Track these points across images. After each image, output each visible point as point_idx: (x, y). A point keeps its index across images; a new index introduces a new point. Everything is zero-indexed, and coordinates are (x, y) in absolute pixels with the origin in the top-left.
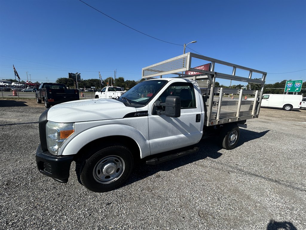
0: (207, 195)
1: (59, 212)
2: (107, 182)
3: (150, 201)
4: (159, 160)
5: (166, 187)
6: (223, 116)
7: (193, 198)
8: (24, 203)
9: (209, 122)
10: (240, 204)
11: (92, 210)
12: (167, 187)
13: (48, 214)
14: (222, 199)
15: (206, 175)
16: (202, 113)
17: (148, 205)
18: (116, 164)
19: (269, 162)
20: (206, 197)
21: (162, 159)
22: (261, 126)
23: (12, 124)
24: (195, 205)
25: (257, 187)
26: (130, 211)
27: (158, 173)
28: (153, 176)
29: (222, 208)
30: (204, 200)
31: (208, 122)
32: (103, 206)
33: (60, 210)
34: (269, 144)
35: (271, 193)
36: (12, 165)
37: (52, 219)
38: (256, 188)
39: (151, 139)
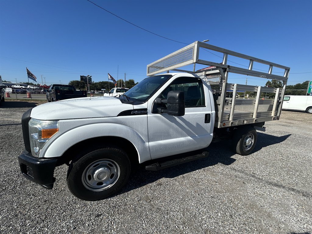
0: (217, 210)
1: (41, 222)
2: (99, 189)
3: (147, 214)
4: (160, 166)
5: (167, 198)
6: (237, 116)
7: (200, 213)
8: (5, 210)
9: (221, 123)
10: (258, 224)
11: (78, 222)
12: (169, 197)
13: (28, 225)
14: (236, 215)
15: (216, 185)
16: (212, 113)
17: (144, 219)
18: (110, 169)
19: (293, 171)
20: (215, 213)
21: (164, 165)
22: (281, 130)
23: (18, 124)
24: (201, 222)
25: (280, 202)
26: (121, 226)
27: (161, 180)
28: (154, 183)
29: (236, 228)
30: (212, 217)
31: (219, 123)
32: (92, 218)
33: (42, 220)
34: (292, 150)
35: (298, 211)
36: (6, 166)
37: (30, 230)
38: (278, 203)
39: (151, 141)
